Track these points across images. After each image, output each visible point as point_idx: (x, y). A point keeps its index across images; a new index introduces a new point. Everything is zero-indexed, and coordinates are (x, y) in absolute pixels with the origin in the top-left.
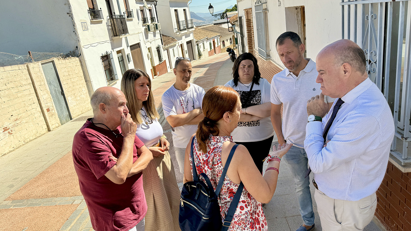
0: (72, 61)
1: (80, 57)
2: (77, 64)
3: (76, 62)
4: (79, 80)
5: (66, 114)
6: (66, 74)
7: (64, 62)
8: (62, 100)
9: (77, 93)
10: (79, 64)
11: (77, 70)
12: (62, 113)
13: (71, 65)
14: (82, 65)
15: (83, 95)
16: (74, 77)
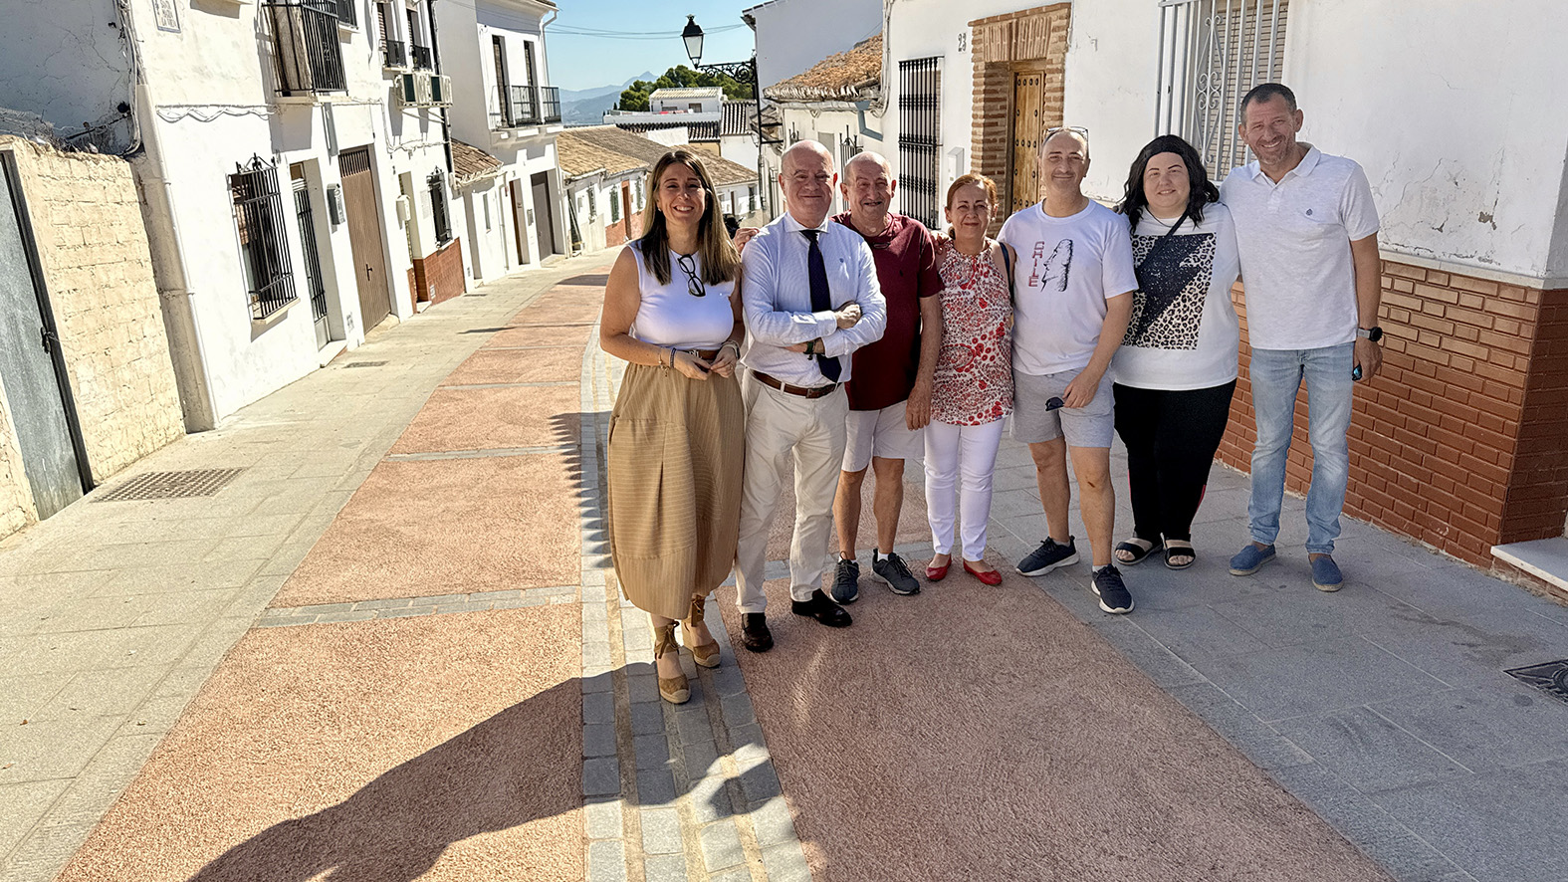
0: (100, 171)
1: (139, 160)
2: (123, 193)
3: (120, 181)
4: (129, 281)
5: (62, 458)
6: (73, 237)
7: (62, 172)
8: (45, 375)
9: (119, 347)
10: (132, 195)
11: (124, 223)
12: (45, 448)
13: (98, 194)
14: (144, 203)
15: (148, 362)
16: (111, 258)
